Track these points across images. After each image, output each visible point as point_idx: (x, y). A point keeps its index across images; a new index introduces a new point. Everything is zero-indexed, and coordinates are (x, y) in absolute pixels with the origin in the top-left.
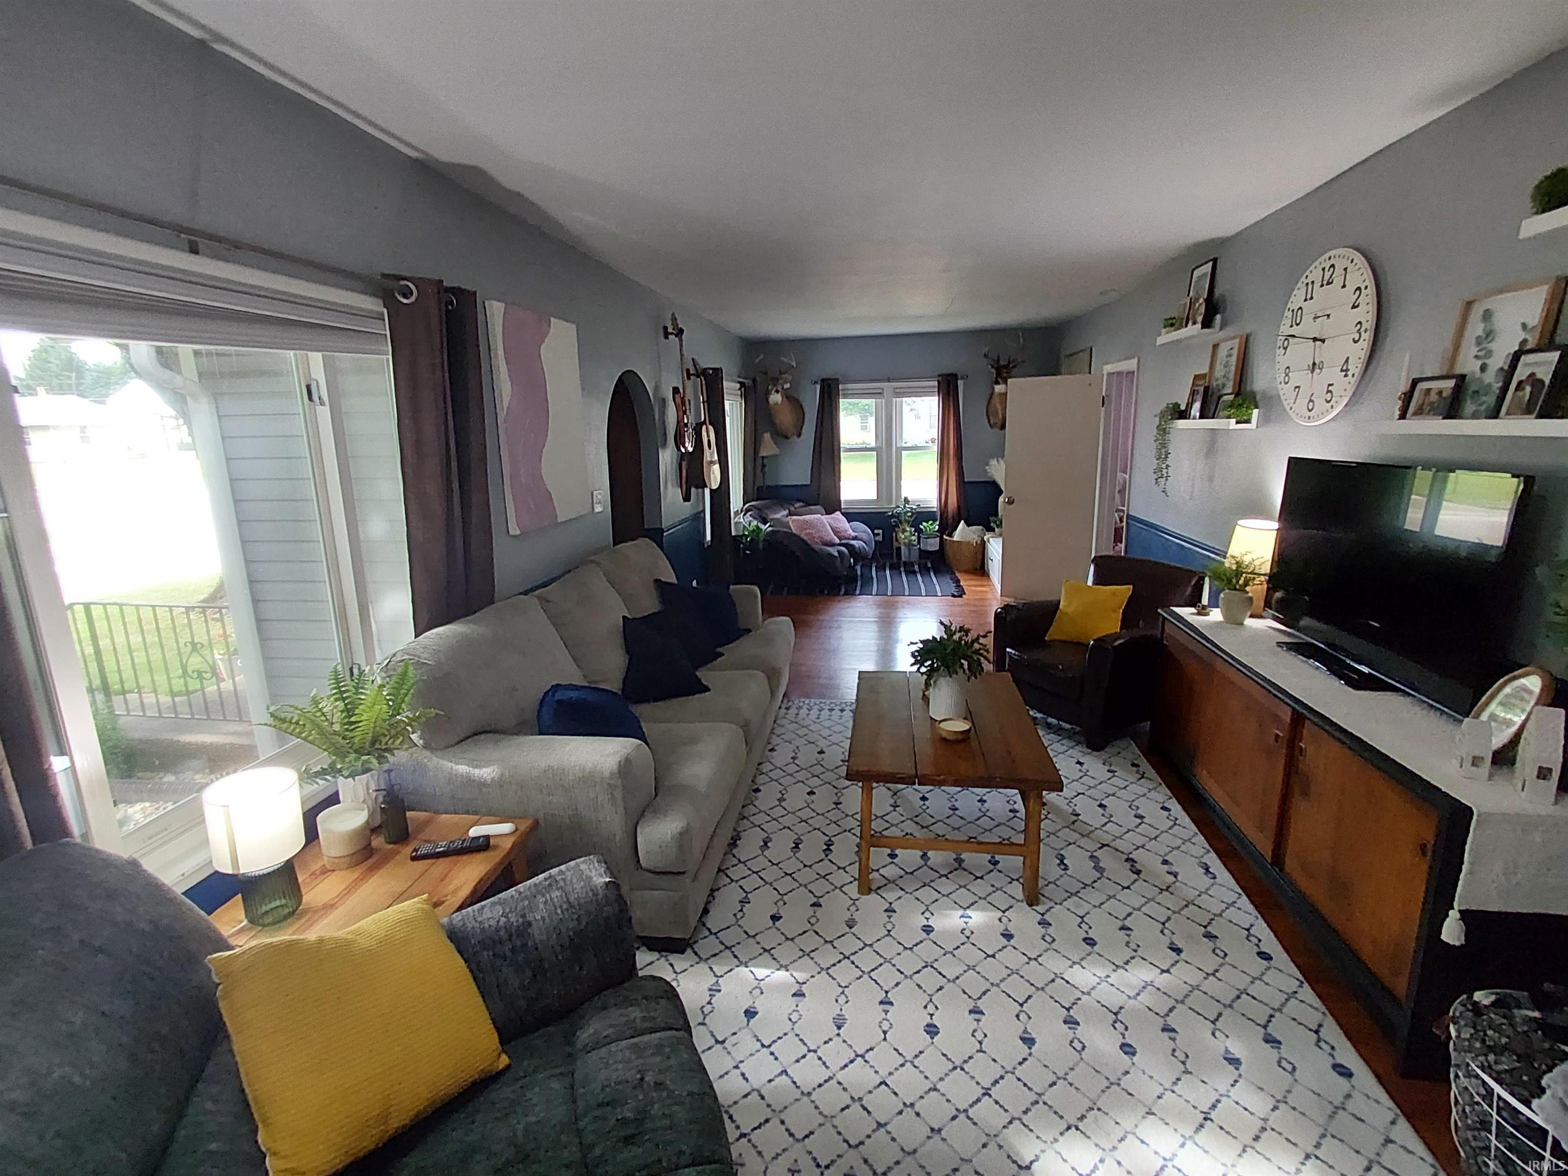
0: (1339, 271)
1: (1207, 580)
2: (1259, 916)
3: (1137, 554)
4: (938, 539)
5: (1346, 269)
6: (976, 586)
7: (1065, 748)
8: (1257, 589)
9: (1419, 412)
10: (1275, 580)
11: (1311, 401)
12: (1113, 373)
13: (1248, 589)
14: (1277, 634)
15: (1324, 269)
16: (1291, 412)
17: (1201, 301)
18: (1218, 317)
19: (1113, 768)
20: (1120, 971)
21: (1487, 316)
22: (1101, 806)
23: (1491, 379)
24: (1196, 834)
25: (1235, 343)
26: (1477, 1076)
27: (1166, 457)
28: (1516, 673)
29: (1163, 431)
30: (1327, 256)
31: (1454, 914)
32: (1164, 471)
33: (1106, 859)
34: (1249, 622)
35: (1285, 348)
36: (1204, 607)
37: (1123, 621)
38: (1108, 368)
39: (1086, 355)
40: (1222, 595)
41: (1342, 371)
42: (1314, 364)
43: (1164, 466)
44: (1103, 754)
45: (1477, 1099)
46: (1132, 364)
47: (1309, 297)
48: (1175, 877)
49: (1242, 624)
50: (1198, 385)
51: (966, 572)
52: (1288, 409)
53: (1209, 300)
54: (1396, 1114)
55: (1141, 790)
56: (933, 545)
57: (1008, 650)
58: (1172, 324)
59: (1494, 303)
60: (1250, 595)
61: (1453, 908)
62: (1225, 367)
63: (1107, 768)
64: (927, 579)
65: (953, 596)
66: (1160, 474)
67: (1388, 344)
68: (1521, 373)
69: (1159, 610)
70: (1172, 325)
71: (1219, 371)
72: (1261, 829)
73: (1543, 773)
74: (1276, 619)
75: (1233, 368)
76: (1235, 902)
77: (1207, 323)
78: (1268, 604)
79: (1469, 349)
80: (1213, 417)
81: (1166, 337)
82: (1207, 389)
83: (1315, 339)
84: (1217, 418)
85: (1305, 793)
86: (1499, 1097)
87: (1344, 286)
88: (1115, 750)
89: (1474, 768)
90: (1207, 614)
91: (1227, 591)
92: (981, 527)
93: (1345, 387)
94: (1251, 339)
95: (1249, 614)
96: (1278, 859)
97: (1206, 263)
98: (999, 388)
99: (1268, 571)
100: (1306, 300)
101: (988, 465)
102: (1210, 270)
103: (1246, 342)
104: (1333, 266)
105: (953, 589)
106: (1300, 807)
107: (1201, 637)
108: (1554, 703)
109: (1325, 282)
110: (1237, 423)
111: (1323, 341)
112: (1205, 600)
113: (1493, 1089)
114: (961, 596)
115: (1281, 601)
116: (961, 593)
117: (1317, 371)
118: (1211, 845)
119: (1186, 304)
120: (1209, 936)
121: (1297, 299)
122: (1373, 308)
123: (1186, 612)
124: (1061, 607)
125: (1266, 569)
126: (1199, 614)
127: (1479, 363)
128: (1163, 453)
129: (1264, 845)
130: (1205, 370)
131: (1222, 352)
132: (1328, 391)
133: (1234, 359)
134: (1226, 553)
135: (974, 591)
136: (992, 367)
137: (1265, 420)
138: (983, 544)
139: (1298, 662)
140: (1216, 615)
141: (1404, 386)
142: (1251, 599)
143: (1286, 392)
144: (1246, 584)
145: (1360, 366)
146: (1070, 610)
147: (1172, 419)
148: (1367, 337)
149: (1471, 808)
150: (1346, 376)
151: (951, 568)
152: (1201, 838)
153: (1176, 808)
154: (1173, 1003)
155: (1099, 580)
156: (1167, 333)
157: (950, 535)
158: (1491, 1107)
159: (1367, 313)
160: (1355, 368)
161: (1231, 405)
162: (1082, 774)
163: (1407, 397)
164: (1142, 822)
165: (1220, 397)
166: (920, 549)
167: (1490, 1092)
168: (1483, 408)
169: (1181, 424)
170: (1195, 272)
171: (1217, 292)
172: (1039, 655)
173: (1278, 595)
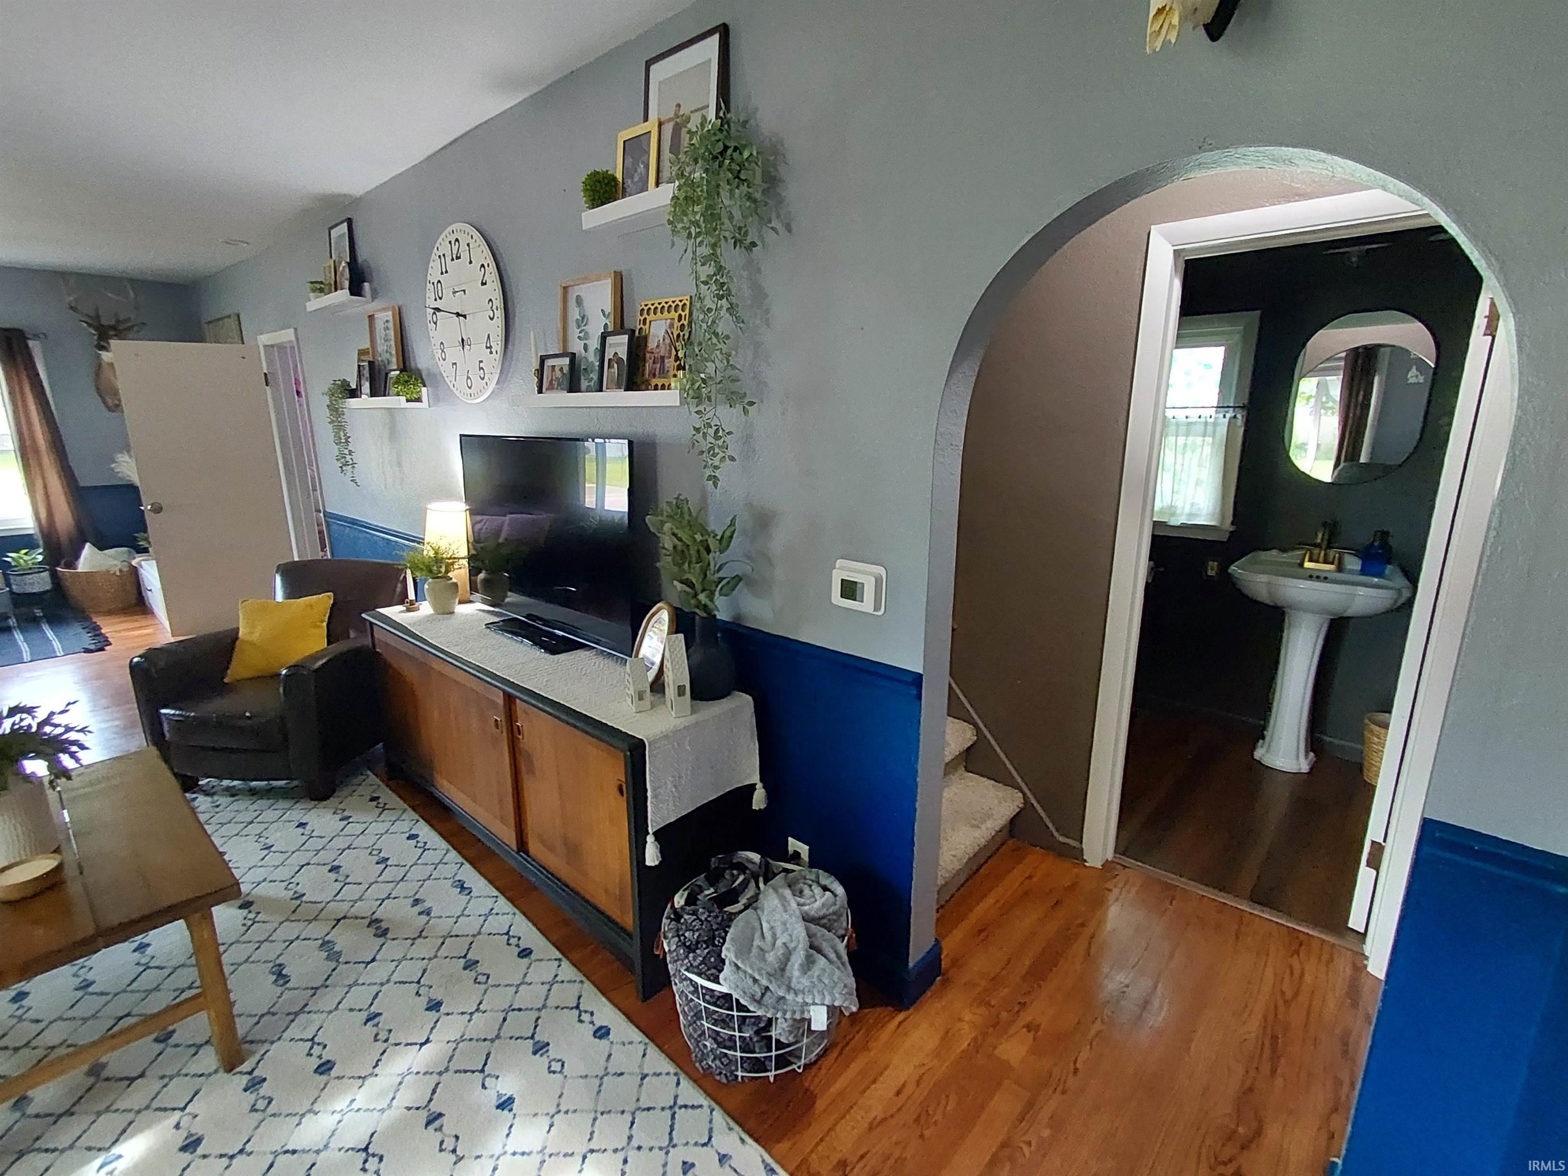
0: (463, 246)
1: (409, 572)
2: (517, 911)
3: (344, 555)
4: (46, 574)
5: (468, 245)
6: (128, 630)
7: (279, 813)
8: (460, 574)
9: (551, 388)
10: (476, 561)
11: (468, 378)
12: (272, 346)
13: (450, 575)
14: (487, 615)
15: (450, 242)
16: (454, 390)
17: (343, 264)
18: (366, 285)
19: (346, 813)
20: (370, 1081)
21: (579, 301)
22: (335, 869)
23: (592, 358)
24: (448, 850)
25: (389, 315)
26: (687, 979)
27: (347, 442)
28: (651, 612)
29: (335, 411)
30: (450, 229)
31: (650, 839)
32: (348, 457)
33: (342, 939)
34: (461, 609)
35: (435, 323)
36: (412, 603)
37: (329, 636)
38: (264, 339)
39: (232, 322)
40: (426, 586)
41: (487, 348)
42: (463, 340)
43: (346, 452)
44: (333, 801)
45: (690, 996)
46: (287, 335)
47: (444, 270)
48: (428, 914)
49: (453, 613)
50: (363, 361)
51: (110, 613)
52: (452, 387)
53: (353, 264)
54: (646, 1044)
55: (381, 827)
56: (41, 583)
57: (163, 711)
58: (320, 288)
59: (582, 290)
60: (454, 580)
61: (648, 833)
62: (386, 341)
63: (338, 817)
64: (34, 635)
65: (87, 651)
66: (345, 462)
67: (517, 322)
68: (609, 355)
69: (363, 615)
70: (321, 290)
71: (381, 347)
72: (503, 820)
73: (681, 691)
74: (484, 602)
75: (393, 343)
76: (492, 909)
77: (356, 290)
78: (473, 588)
79: (574, 332)
80: (385, 395)
81: (316, 303)
82: (371, 364)
83: (458, 315)
84: (389, 395)
85: (531, 771)
86: (702, 986)
87: (471, 262)
88: (345, 792)
89: (641, 702)
90: (417, 609)
91: (430, 580)
92: (125, 549)
93: (493, 362)
94: (404, 310)
95: (457, 601)
96: (522, 846)
97: (342, 222)
98: (106, 356)
99: (466, 554)
100: (442, 273)
101: (114, 461)
102: (346, 231)
103: (400, 313)
104: (457, 240)
105: (87, 640)
106: (530, 786)
107: (409, 636)
108: (677, 632)
109: (454, 257)
110: (408, 401)
111: (465, 316)
112: (411, 595)
113: (696, 983)
114: (102, 649)
115: (485, 581)
116: (102, 644)
117: (467, 347)
118: (463, 857)
119: (330, 266)
120: (470, 965)
121: (434, 273)
122: (497, 285)
123: (394, 612)
124: (240, 635)
125: (464, 552)
126: (409, 610)
127: (582, 343)
128: (343, 439)
129: (508, 836)
130: (367, 345)
131: (379, 325)
132: (481, 368)
133: (391, 333)
134: (423, 539)
135: (126, 638)
136: (90, 325)
137: (436, 400)
138: (135, 572)
139: (505, 640)
140: (426, 608)
141: (536, 365)
142: (456, 585)
143: (445, 368)
144: (447, 571)
145: (499, 343)
146: (255, 637)
147: (343, 398)
148: (500, 314)
149: (642, 740)
150: (491, 353)
151: (83, 611)
152: (453, 854)
153: (425, 831)
154: (435, 1078)
155: (293, 592)
156: (317, 297)
157: (71, 565)
158: (699, 999)
159: (493, 289)
160: (498, 345)
161: (398, 382)
162: (305, 838)
163: (540, 373)
164: (387, 866)
165: (387, 374)
166: (11, 592)
167: (695, 985)
168: (592, 384)
169: (353, 402)
170: (332, 232)
171: (361, 258)
172: (217, 706)
173: (482, 576)
